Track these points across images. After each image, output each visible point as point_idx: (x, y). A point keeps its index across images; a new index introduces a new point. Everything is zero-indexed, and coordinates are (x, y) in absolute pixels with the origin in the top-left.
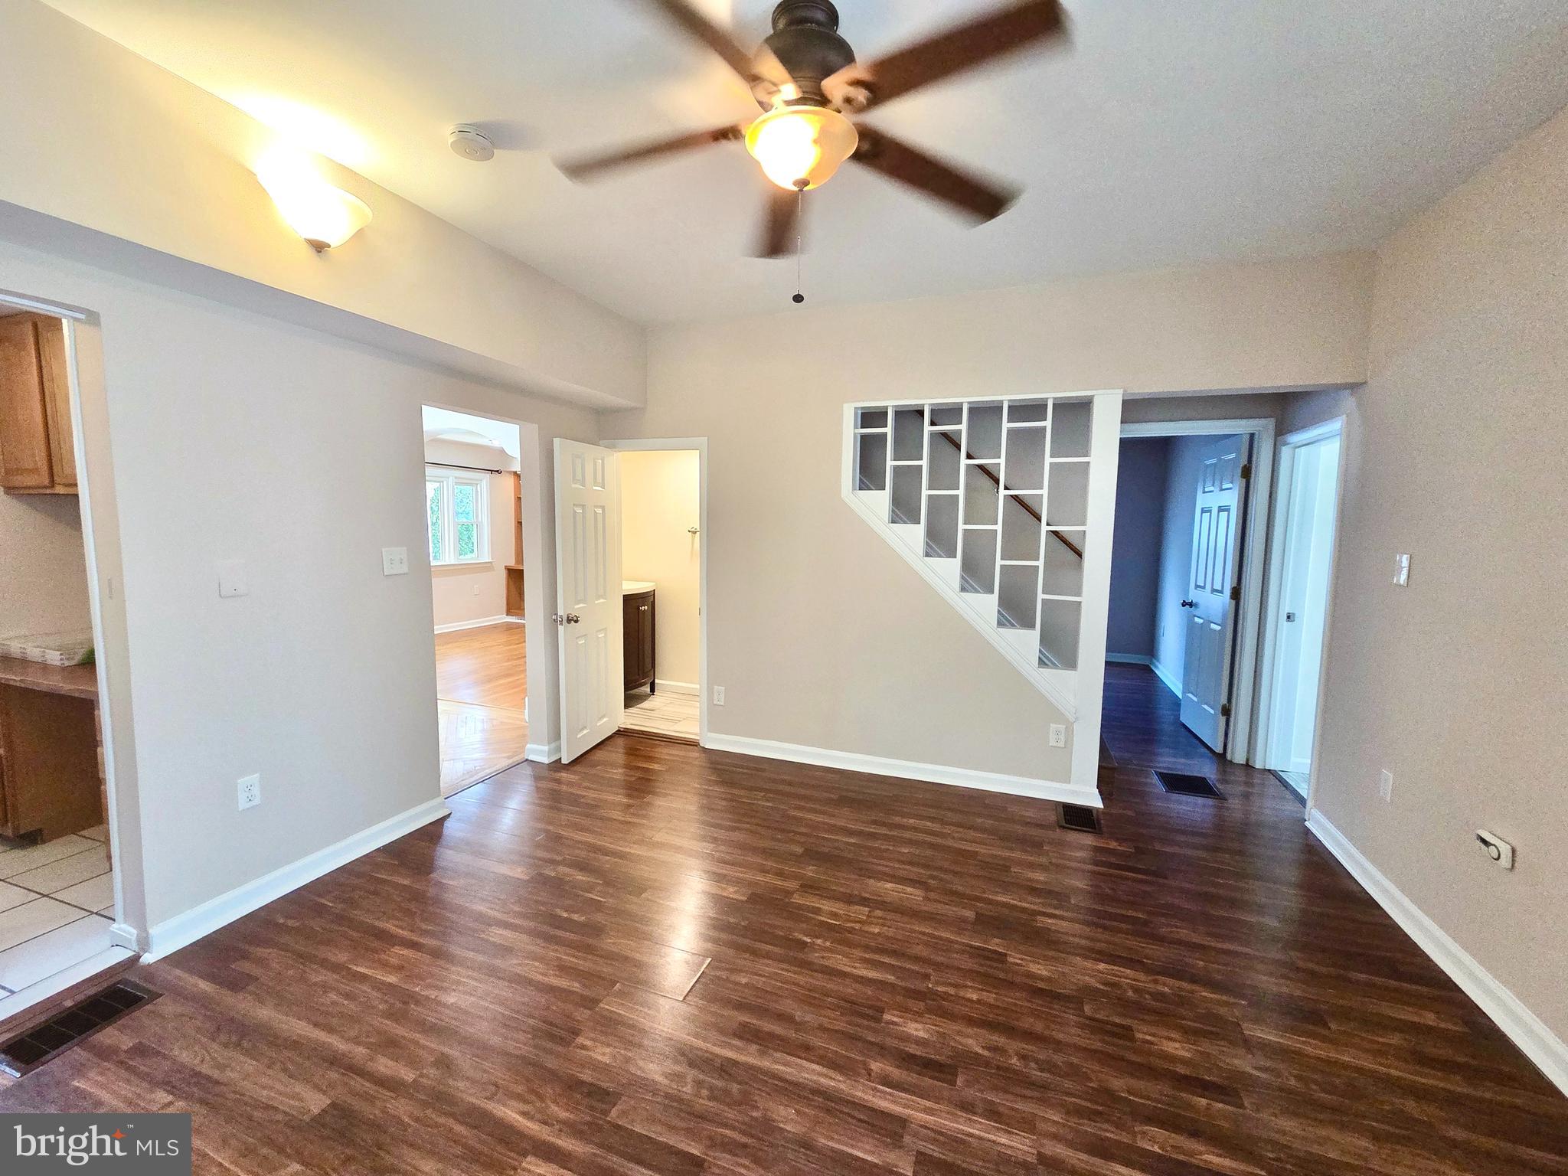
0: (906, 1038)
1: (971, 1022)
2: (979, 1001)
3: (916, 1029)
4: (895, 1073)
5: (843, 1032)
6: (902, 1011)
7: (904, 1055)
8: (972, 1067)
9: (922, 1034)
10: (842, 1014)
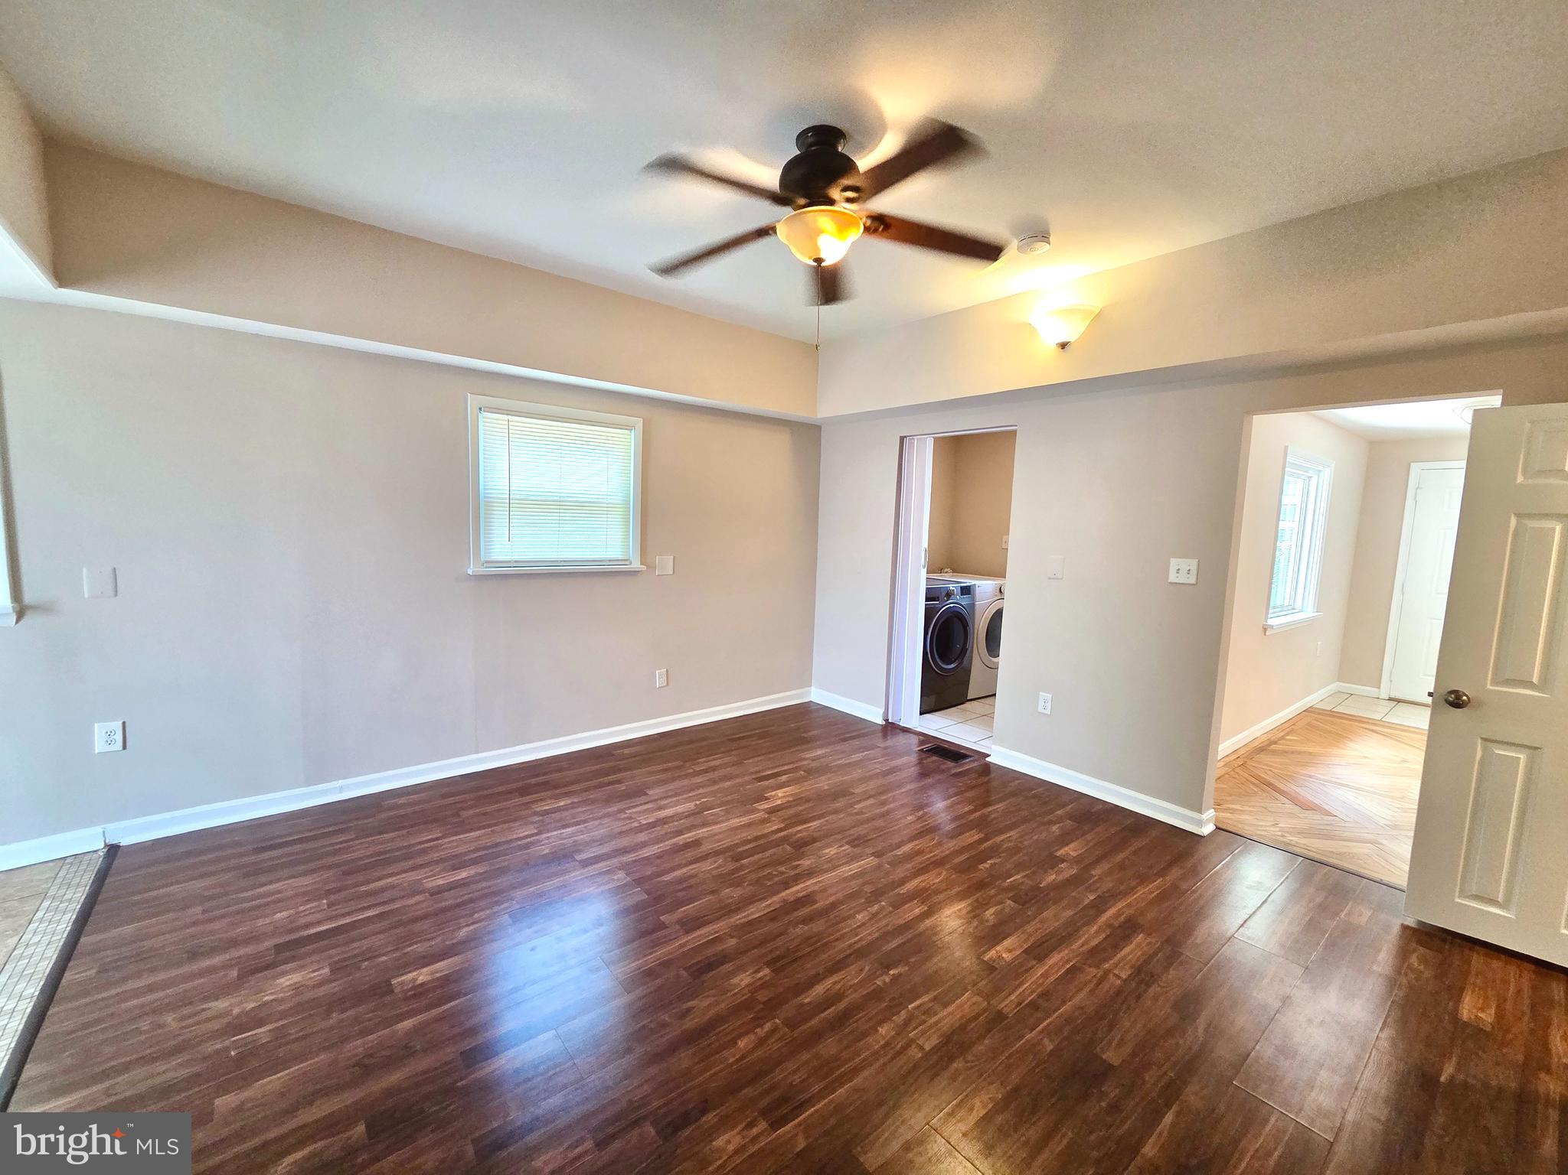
0: (741, 969)
1: (720, 1019)
2: (733, 1042)
3: (743, 980)
4: (719, 947)
5: (774, 939)
6: (765, 983)
7: (727, 960)
8: (686, 988)
9: (735, 981)
10: (788, 949)
